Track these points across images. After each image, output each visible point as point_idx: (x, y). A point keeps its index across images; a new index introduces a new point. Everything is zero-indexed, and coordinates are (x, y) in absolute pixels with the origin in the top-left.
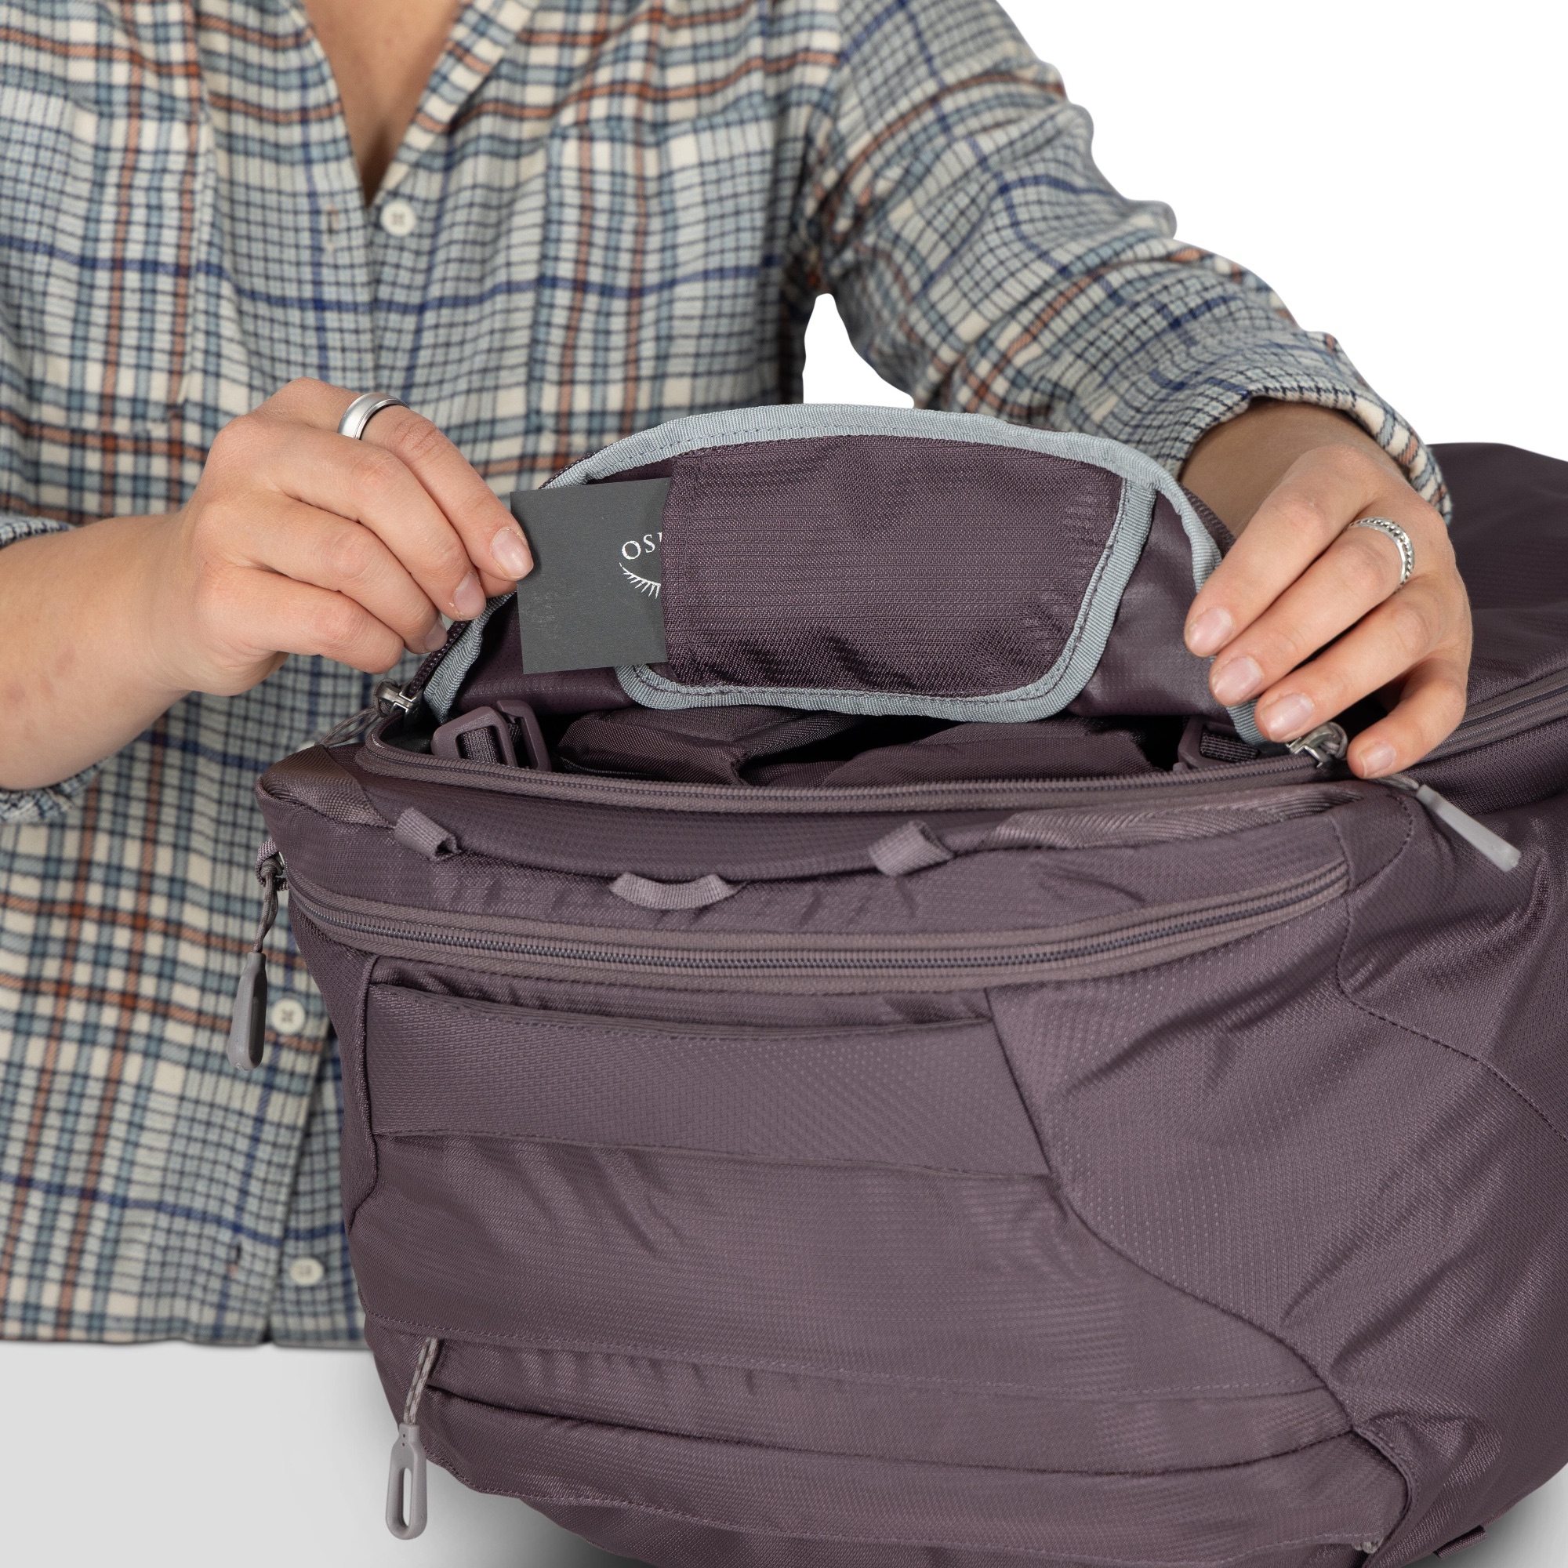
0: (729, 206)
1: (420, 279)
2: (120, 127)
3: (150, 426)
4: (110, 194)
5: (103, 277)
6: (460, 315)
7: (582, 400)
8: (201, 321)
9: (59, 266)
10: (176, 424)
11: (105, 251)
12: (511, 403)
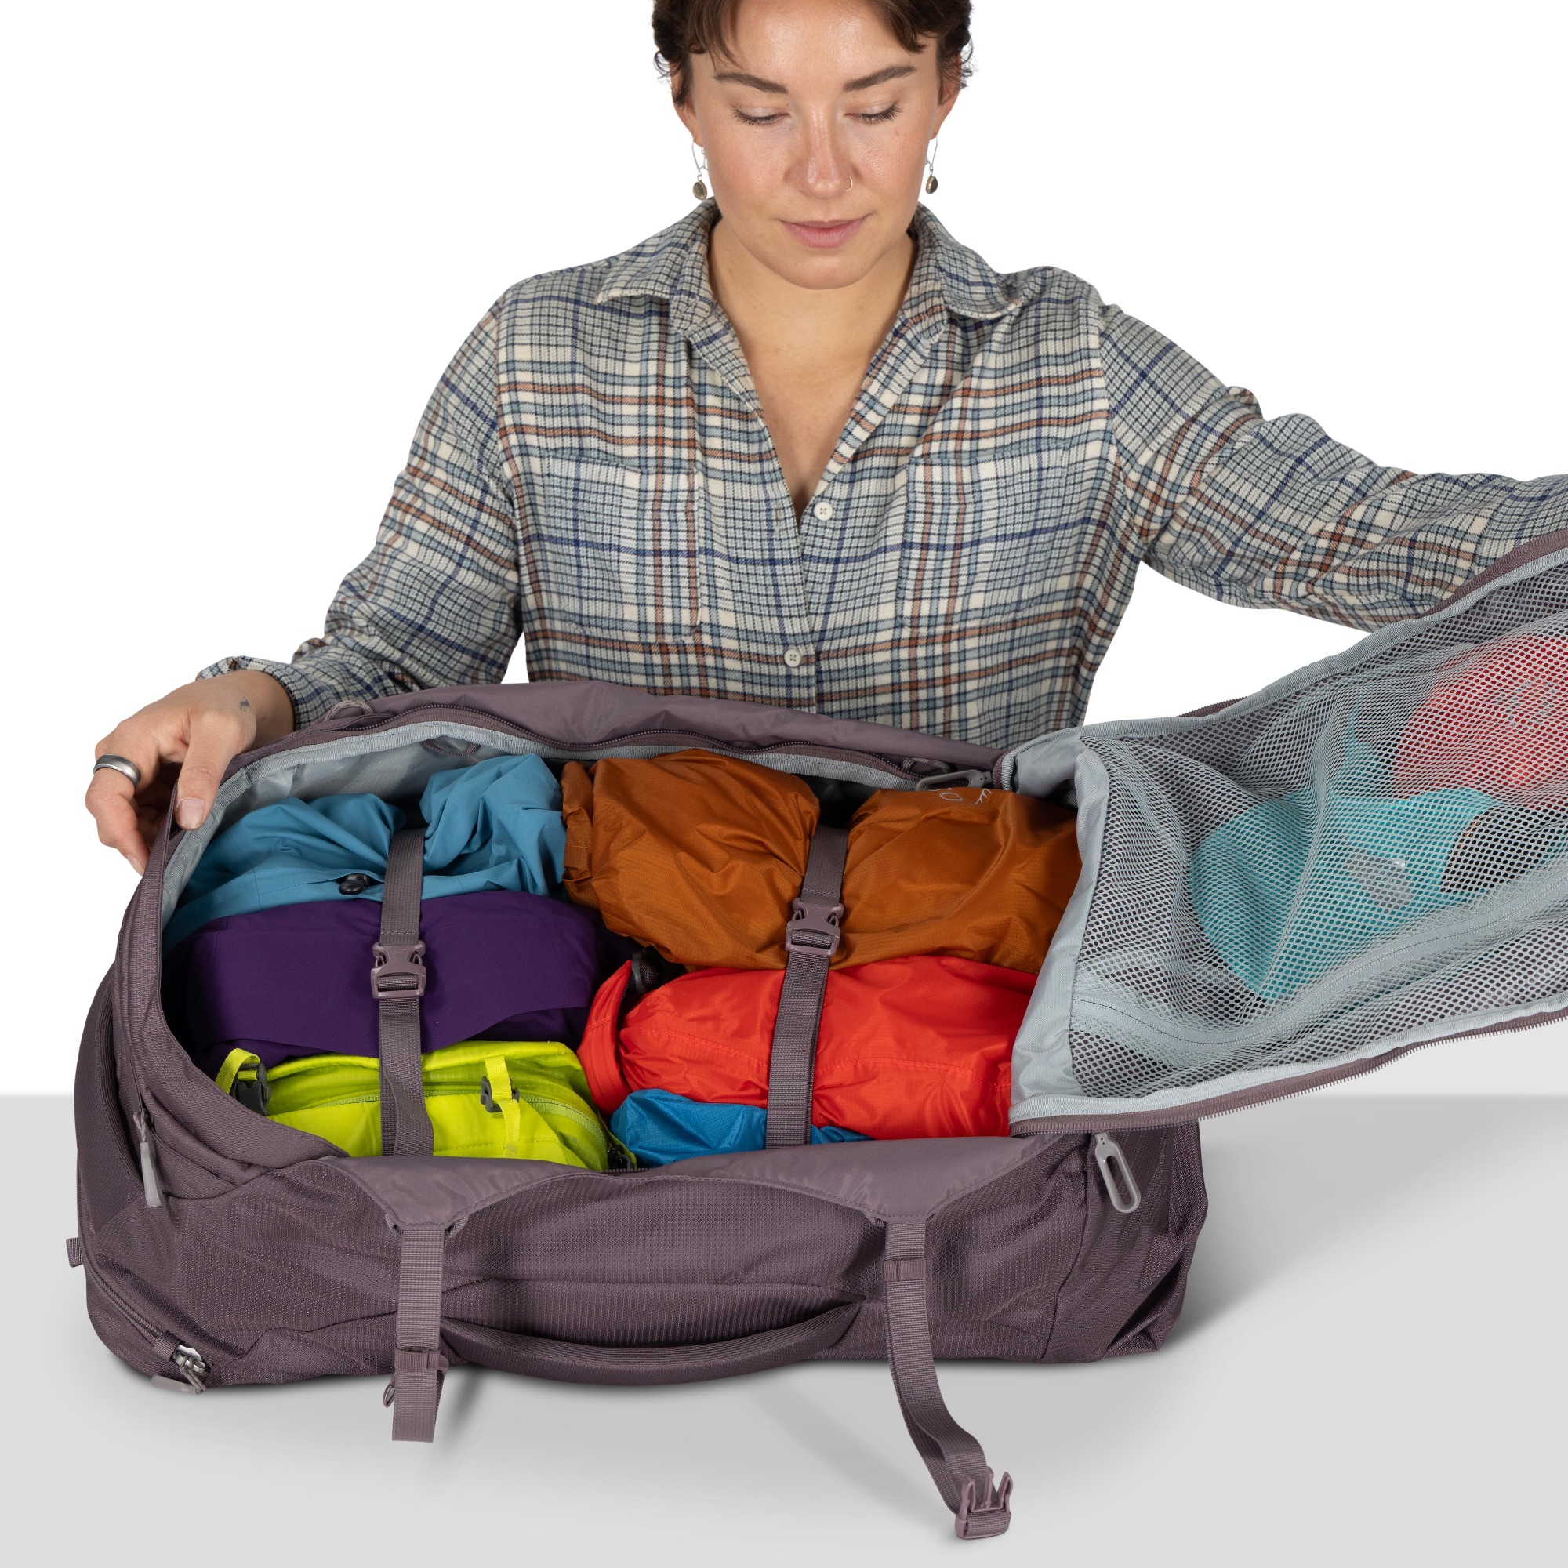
0: (1011, 501)
1: (835, 544)
2: (652, 479)
3: (683, 638)
4: (649, 515)
5: (649, 560)
6: (858, 565)
7: (925, 608)
8: (704, 579)
9: (624, 556)
10: (697, 636)
11: (649, 546)
12: (887, 611)
